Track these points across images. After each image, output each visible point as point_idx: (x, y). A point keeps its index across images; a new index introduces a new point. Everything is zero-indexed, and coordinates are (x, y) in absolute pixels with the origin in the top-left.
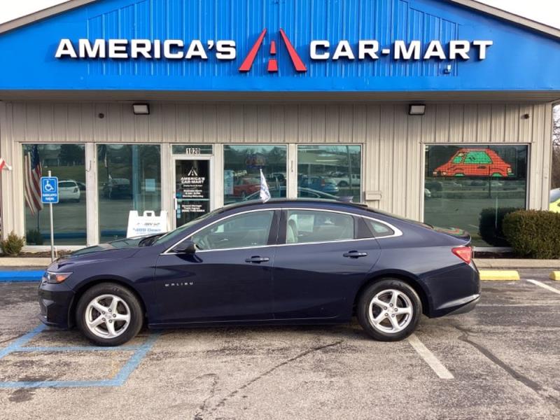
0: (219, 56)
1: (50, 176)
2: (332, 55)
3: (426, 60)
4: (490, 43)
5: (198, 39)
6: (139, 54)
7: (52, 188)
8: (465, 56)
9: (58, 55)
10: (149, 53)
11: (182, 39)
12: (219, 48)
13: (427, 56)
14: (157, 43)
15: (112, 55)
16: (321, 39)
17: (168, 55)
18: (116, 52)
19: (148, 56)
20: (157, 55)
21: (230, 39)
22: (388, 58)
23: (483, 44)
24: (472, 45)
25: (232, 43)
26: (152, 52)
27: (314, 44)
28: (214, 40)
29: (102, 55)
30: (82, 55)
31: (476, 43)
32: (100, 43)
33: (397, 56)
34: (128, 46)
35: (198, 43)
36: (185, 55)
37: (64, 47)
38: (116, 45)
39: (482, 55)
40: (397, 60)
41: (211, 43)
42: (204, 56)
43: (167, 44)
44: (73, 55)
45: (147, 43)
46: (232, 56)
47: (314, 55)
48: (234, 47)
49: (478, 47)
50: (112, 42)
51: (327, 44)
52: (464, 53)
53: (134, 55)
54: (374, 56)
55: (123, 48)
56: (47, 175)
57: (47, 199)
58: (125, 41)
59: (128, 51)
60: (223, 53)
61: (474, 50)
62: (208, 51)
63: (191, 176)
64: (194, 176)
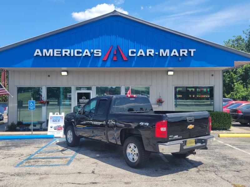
0: (95, 55)
1: (32, 100)
2: (137, 55)
3: (171, 56)
4: (195, 50)
5: (87, 49)
6: (65, 55)
7: (33, 105)
8: (186, 55)
9: (35, 55)
10: (69, 54)
11: (81, 49)
12: (95, 52)
13: (172, 55)
14: (72, 51)
15: (55, 55)
16: (133, 49)
17: (76, 55)
18: (57, 54)
19: (68, 55)
20: (72, 55)
21: (99, 49)
22: (157, 56)
23: (192, 51)
24: (188, 51)
25: (100, 50)
26: (70, 54)
27: (130, 51)
28: (93, 49)
29: (52, 55)
30: (44, 55)
31: (190, 50)
32: (51, 51)
33: (161, 55)
34: (61, 52)
35: (87, 50)
36: (82, 55)
37: (37, 52)
38: (57, 51)
39: (192, 55)
40: (161, 56)
41: (92, 50)
42: (89, 55)
43: (76, 51)
44: (41, 55)
45: (69, 51)
46: (100, 55)
47: (130, 55)
48: (101, 52)
49: (191, 52)
50: (55, 50)
51: (135, 51)
52: (185, 54)
53: (63, 55)
54: (152, 55)
55: (60, 53)
56: (31, 100)
57: (31, 109)
58: (60, 50)
59: (61, 53)
60: (97, 54)
61: (189, 52)
62: (91, 53)
63: (83, 99)
64: (85, 99)
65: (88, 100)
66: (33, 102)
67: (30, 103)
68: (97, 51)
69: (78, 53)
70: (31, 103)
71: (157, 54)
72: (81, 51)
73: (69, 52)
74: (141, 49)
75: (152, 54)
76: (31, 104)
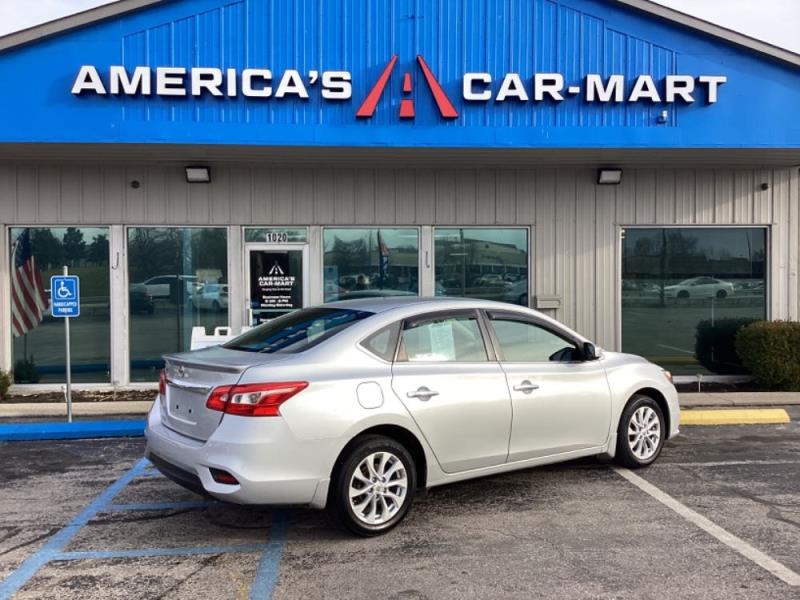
0: (327, 94)
1: (66, 275)
2: (495, 93)
3: (632, 103)
4: (723, 79)
5: (293, 68)
6: (204, 90)
7: (69, 294)
8: (688, 99)
9: (76, 89)
10: (219, 88)
11: (268, 67)
12: (326, 82)
13: (634, 98)
14: (232, 74)
15: (161, 90)
16: (477, 71)
17: (248, 91)
18: (168, 86)
19: (216, 93)
20: (232, 91)
21: (342, 69)
22: (576, 100)
23: (713, 81)
24: (697, 82)
25: (346, 75)
26: (223, 87)
27: (468, 78)
28: (318, 70)
29: (146, 90)
30: (114, 90)
31: (703, 79)
32: (143, 72)
33: (590, 97)
34: (187, 77)
35: (294, 74)
36: (274, 93)
37: (86, 78)
38: (168, 75)
39: (713, 98)
40: (589, 102)
41: (314, 75)
42: (303, 94)
43: (247, 74)
44: (101, 90)
45: (217, 73)
46: (347, 94)
47: (468, 94)
48: (350, 81)
49: (706, 85)
50: (161, 72)
51: (487, 78)
52: (686, 93)
53: (196, 91)
54: (557, 97)
55: (179, 81)
56: (62, 274)
57: (60, 310)
58: (182, 71)
59: (187, 84)
60: (333, 90)
61: (702, 88)
62: (310, 87)
63: (273, 275)
64: (279, 275)
65: (293, 279)
66: (68, 285)
67: (59, 286)
68: (333, 79)
69: (257, 81)
70: (63, 289)
71: (574, 95)
72: (267, 74)
73: (218, 80)
74: (509, 72)
75: (554, 92)
76: (63, 293)
